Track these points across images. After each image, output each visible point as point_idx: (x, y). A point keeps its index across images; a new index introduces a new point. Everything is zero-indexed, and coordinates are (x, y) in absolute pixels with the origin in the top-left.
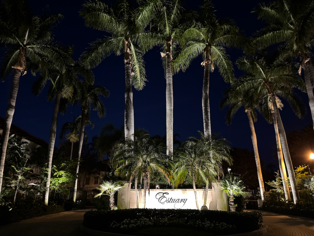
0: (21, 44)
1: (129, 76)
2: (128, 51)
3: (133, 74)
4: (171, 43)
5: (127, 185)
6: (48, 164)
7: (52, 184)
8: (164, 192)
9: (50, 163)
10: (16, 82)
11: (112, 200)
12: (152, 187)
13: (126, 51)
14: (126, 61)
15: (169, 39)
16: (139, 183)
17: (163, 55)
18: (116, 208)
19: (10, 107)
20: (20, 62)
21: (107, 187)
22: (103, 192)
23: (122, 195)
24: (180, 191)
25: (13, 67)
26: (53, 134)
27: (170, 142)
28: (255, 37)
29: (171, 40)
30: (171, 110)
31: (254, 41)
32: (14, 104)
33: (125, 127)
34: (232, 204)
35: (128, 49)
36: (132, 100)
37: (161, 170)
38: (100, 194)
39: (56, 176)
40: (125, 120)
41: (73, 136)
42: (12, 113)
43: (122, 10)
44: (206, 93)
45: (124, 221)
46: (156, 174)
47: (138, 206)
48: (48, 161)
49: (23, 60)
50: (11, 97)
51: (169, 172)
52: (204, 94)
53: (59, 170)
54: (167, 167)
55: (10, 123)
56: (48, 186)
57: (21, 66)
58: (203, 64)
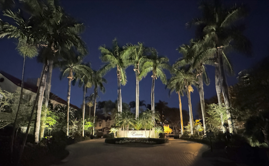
0: (70, 66)
1: (119, 81)
2: (119, 70)
3: (121, 80)
4: (138, 65)
5: (120, 129)
6: (83, 119)
7: (85, 128)
8: (134, 132)
9: (84, 118)
10: (70, 84)
11: (115, 134)
12: (130, 130)
13: (118, 70)
14: (118, 75)
15: (137, 63)
16: (125, 128)
17: (135, 70)
18: (117, 137)
19: (68, 95)
20: (71, 75)
21: (113, 130)
22: (112, 132)
23: (118, 133)
24: (140, 131)
25: (68, 78)
26: (84, 105)
27: (137, 111)
28: (178, 61)
29: (139, 63)
30: (138, 97)
31: (177, 63)
32: (70, 94)
33: (118, 105)
34: (158, 136)
35: (119, 69)
36: (121, 93)
37: (132, 124)
38: (111, 133)
39: (86, 124)
40: (118, 102)
41: (90, 104)
42: (69, 98)
43: (116, 50)
44: (153, 91)
45: (120, 141)
46: (131, 126)
47: (124, 136)
48: (82, 118)
49: (72, 74)
50: (68, 91)
51: (136, 125)
52: (152, 91)
53: (88, 121)
54: (135, 123)
55: (69, 102)
56: (83, 128)
57: (71, 77)
58: (152, 76)
